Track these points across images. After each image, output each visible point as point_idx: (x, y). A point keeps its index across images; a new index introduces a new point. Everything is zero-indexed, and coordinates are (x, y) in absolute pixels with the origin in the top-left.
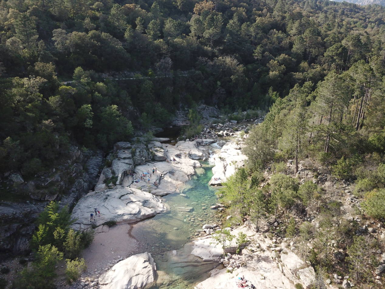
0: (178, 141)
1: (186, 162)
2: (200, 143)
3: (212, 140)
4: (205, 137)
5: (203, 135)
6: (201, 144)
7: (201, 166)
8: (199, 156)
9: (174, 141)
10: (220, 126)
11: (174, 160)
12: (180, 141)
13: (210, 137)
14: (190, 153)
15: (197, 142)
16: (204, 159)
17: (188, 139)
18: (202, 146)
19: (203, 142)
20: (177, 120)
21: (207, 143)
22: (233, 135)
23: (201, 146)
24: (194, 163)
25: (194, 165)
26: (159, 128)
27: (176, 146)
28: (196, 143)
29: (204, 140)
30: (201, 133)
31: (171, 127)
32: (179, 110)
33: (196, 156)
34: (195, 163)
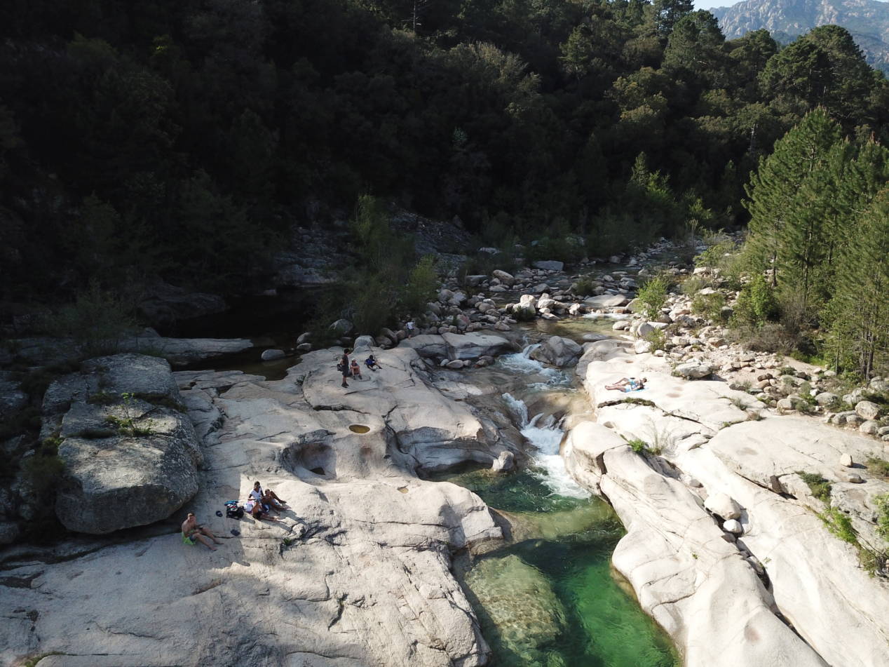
0: (304, 351)
1: (378, 513)
2: (434, 357)
3: (496, 340)
4: (455, 323)
5: (442, 314)
6: (444, 362)
7: (506, 534)
8: (461, 443)
9: (278, 352)
10: (502, 280)
11: (269, 507)
12: (315, 348)
13: (478, 324)
14: (397, 425)
15: (422, 353)
16: (498, 464)
17: (368, 339)
18: (455, 375)
19: (450, 350)
20: (300, 263)
21: (475, 352)
22: (582, 311)
23: (446, 374)
24: (446, 510)
25: (443, 536)
26: (201, 295)
27: (287, 384)
28: (415, 355)
29: (456, 340)
30: (429, 308)
31: (272, 292)
32: (306, 227)
33: (436, 440)
34: (449, 517)
